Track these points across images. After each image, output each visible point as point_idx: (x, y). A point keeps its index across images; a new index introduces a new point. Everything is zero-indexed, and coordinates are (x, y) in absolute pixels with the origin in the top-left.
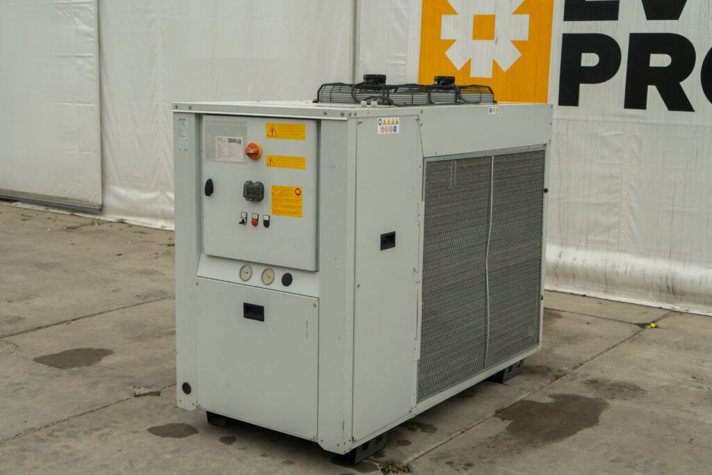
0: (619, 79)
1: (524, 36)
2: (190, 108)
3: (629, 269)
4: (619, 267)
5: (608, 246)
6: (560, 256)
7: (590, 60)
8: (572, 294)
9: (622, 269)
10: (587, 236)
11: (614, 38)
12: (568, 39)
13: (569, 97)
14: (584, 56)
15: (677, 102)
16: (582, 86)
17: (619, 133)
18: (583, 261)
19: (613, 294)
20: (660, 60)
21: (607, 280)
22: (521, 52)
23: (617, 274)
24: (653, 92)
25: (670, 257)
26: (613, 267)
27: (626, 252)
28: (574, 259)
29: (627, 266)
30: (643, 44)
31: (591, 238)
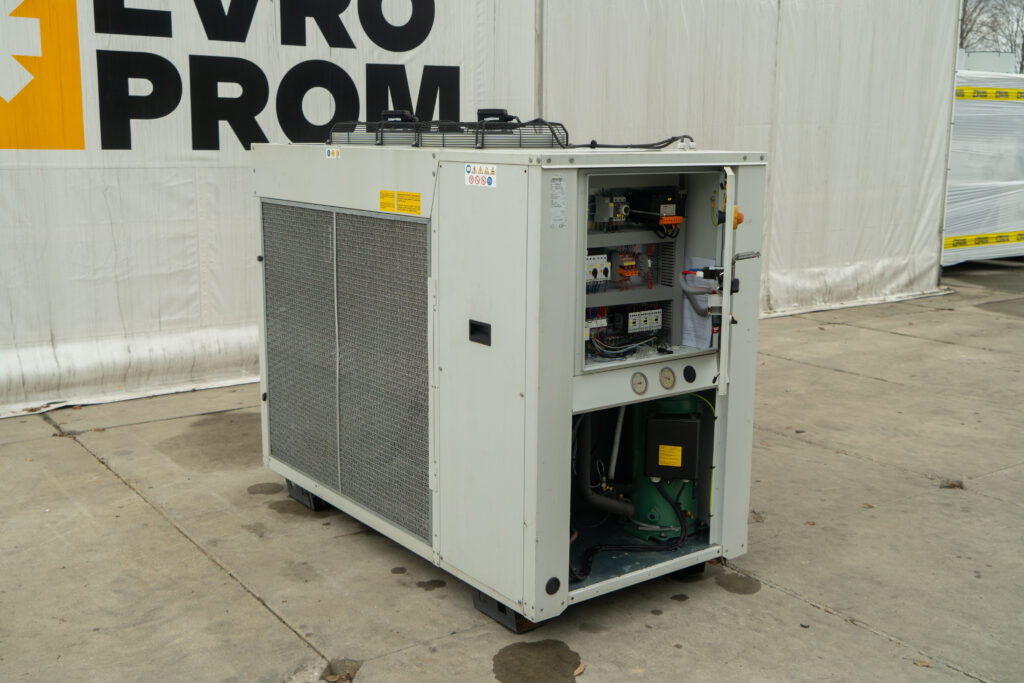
0: (182, 114)
1: (36, 50)
2: (572, 161)
3: (222, 346)
4: (210, 346)
5: (188, 324)
6: (129, 351)
7: (140, 87)
9: (214, 348)
10: (160, 317)
14: (132, 82)
16: (133, 122)
17: (189, 180)
18: (164, 350)
19: (202, 381)
20: (229, 90)
21: (193, 367)
22: (31, 72)
23: (210, 355)
24: (225, 128)
26: (203, 347)
27: (211, 326)
28: (151, 350)
29: (218, 342)
31: (164, 318)
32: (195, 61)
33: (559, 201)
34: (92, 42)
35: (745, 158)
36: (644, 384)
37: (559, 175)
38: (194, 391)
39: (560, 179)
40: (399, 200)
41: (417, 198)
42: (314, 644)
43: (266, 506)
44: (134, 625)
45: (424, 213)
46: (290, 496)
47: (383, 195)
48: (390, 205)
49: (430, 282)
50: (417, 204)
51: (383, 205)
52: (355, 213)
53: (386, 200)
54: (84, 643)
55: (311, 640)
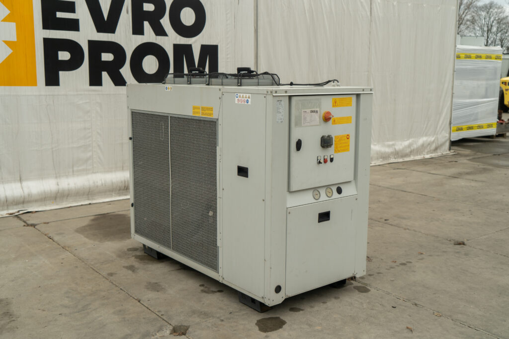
0: (84, 69)
1: (13, 38)
2: (286, 92)
3: (103, 182)
4: (97, 182)
5: (86, 171)
6: (58, 185)
7: (64, 56)
8: (82, 205)
9: (99, 183)
10: (73, 168)
11: (78, 42)
12: (47, 42)
13: (52, 80)
14: (60, 53)
15: (119, 81)
16: (61, 73)
17: (88, 101)
18: (75, 184)
19: (93, 199)
20: (107, 57)
21: (89, 193)
22: (12, 49)
23: (97, 186)
24: (105, 75)
25: (123, 169)
26: (94, 183)
27: (98, 172)
28: (68, 184)
29: (101, 180)
30: (96, 47)
31: (75, 169)
32: (91, 43)
33: (281, 110)
34: (41, 34)
35: (363, 90)
36: (319, 195)
37: (281, 99)
38: (90, 204)
39: (281, 101)
40: (202, 110)
41: (211, 109)
42: (165, 319)
43: (134, 258)
44: (78, 312)
45: (214, 116)
46: (145, 253)
47: (194, 108)
48: (197, 113)
49: (218, 148)
50: (211, 112)
51: (194, 113)
52: (180, 116)
53: (196, 110)
54: (56, 320)
55: (164, 317)
